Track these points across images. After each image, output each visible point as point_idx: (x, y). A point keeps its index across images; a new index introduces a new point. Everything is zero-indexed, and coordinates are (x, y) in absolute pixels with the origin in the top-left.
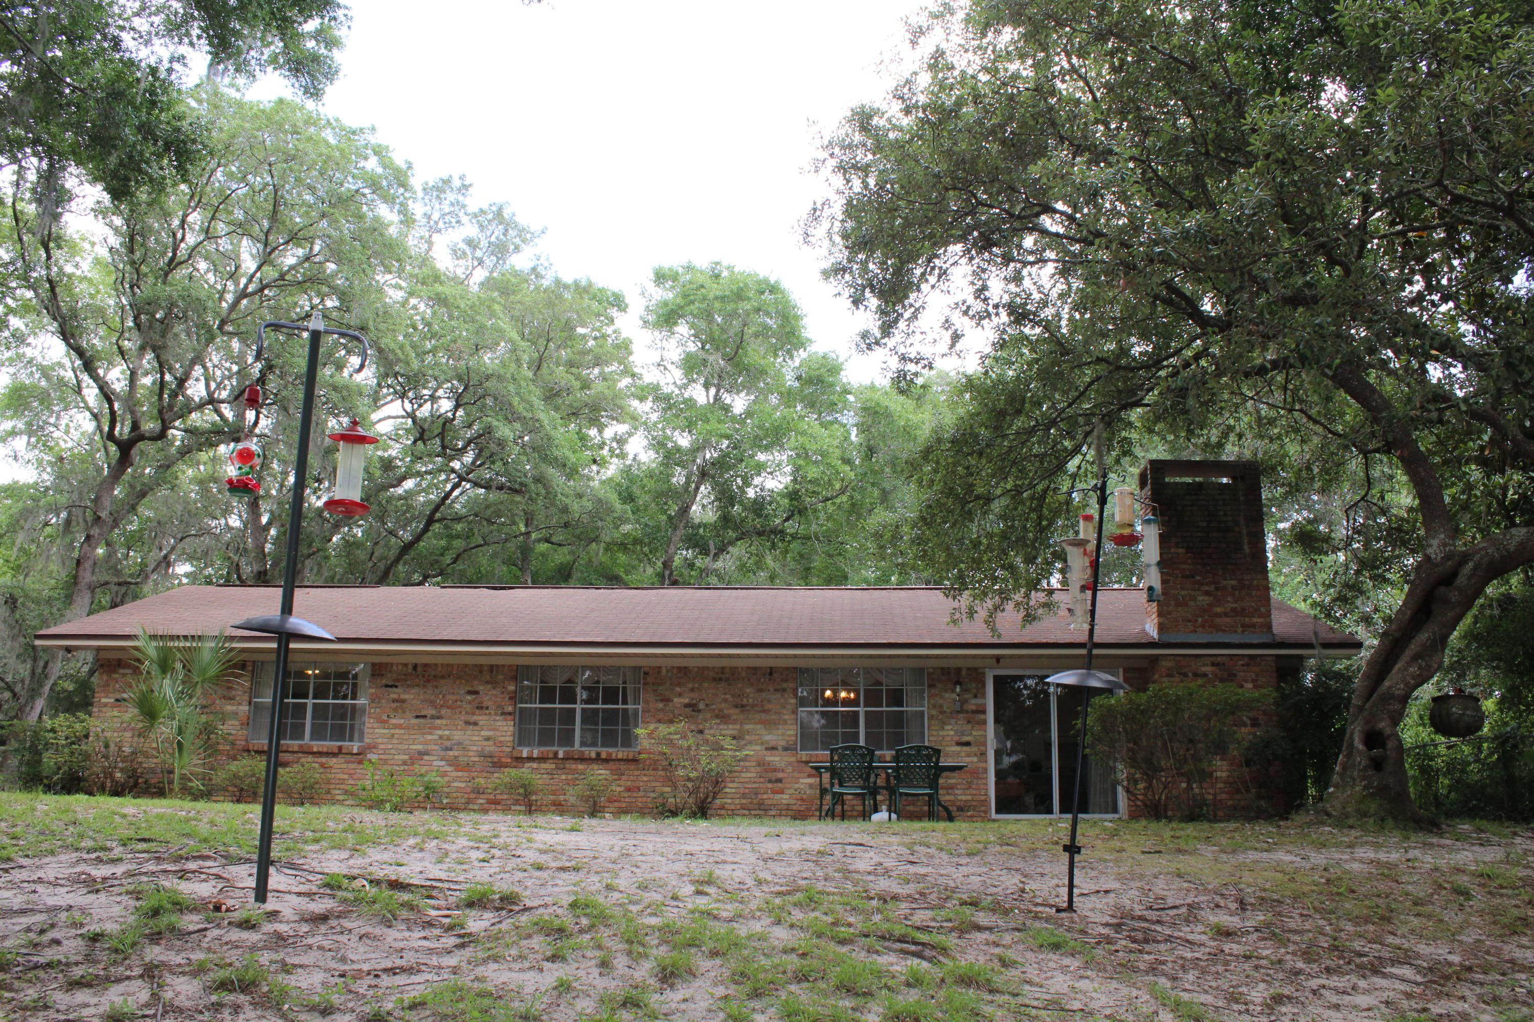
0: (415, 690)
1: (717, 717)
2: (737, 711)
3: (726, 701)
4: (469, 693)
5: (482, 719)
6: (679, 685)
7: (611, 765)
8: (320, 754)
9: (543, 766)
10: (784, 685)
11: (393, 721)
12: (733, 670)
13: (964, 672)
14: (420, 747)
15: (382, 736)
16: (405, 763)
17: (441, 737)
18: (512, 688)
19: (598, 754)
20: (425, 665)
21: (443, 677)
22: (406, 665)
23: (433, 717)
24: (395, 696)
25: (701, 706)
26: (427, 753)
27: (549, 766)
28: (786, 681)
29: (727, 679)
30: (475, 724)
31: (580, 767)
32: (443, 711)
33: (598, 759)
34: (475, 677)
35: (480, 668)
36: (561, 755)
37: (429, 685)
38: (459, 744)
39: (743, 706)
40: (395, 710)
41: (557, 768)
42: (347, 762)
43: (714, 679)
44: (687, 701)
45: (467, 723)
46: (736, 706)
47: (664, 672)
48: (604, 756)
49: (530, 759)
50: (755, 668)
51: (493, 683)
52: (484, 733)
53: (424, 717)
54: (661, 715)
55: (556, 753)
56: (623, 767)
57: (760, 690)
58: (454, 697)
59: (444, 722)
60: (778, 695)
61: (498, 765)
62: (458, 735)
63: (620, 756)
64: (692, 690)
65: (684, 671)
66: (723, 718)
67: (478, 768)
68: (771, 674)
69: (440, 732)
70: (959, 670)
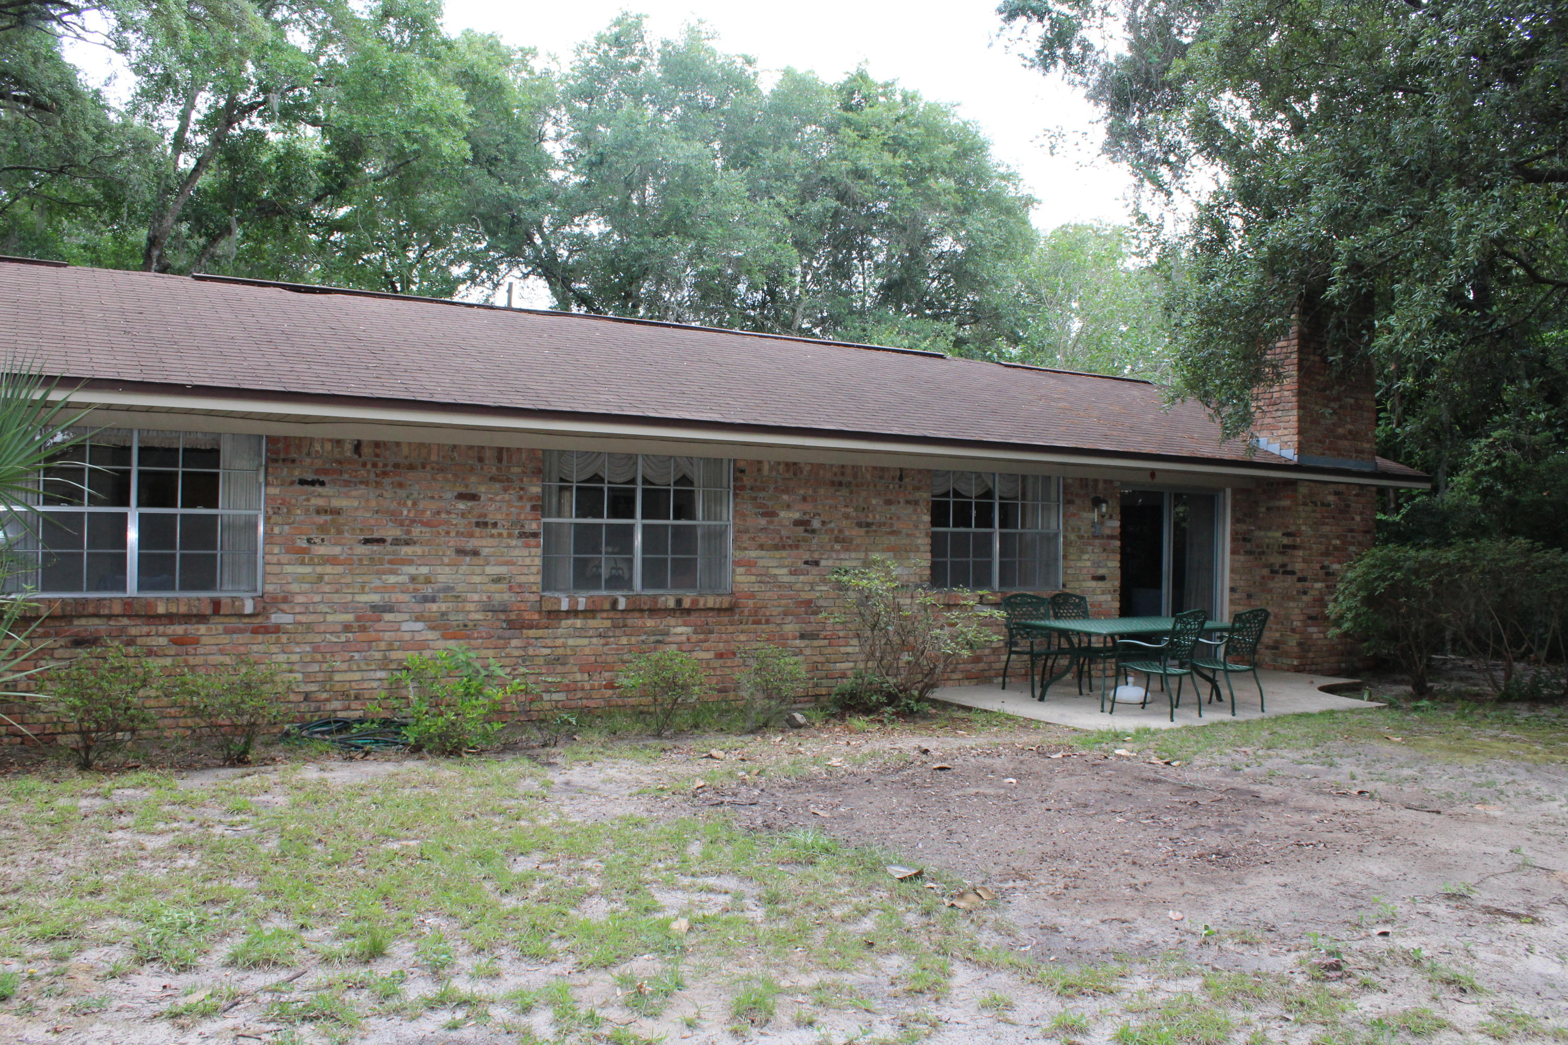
0: (362, 490)
1: (837, 540)
2: (862, 531)
3: (847, 516)
4: (461, 497)
5: (484, 543)
6: (786, 491)
7: (693, 618)
8: (171, 618)
9: (592, 623)
10: (917, 495)
11: (321, 550)
12: (856, 469)
13: (1101, 486)
14: (375, 598)
15: (300, 579)
16: (347, 628)
17: (413, 579)
18: (536, 490)
19: (679, 602)
20: (377, 444)
21: (411, 467)
22: (338, 442)
23: (396, 542)
24: (321, 502)
25: (816, 524)
26: (389, 608)
27: (600, 623)
28: (917, 489)
29: (849, 484)
30: (475, 553)
31: (650, 623)
32: (416, 531)
33: (680, 610)
34: (472, 470)
35: (479, 453)
36: (622, 605)
37: (387, 481)
38: (448, 589)
39: (868, 525)
40: (322, 529)
41: (615, 627)
42: (227, 631)
43: (833, 483)
44: (797, 515)
45: (461, 552)
46: (859, 525)
47: (766, 468)
48: (687, 604)
49: (573, 613)
50: (883, 469)
51: (502, 480)
52: (490, 570)
53: (381, 541)
54: (763, 538)
55: (615, 603)
56: (712, 619)
57: (889, 502)
58: (434, 505)
59: (418, 550)
60: (910, 509)
61: (516, 625)
62: (444, 575)
63: (710, 604)
64: (804, 499)
65: (793, 468)
66: (845, 542)
67: (483, 631)
68: (901, 478)
69: (412, 570)
70: (1096, 481)
